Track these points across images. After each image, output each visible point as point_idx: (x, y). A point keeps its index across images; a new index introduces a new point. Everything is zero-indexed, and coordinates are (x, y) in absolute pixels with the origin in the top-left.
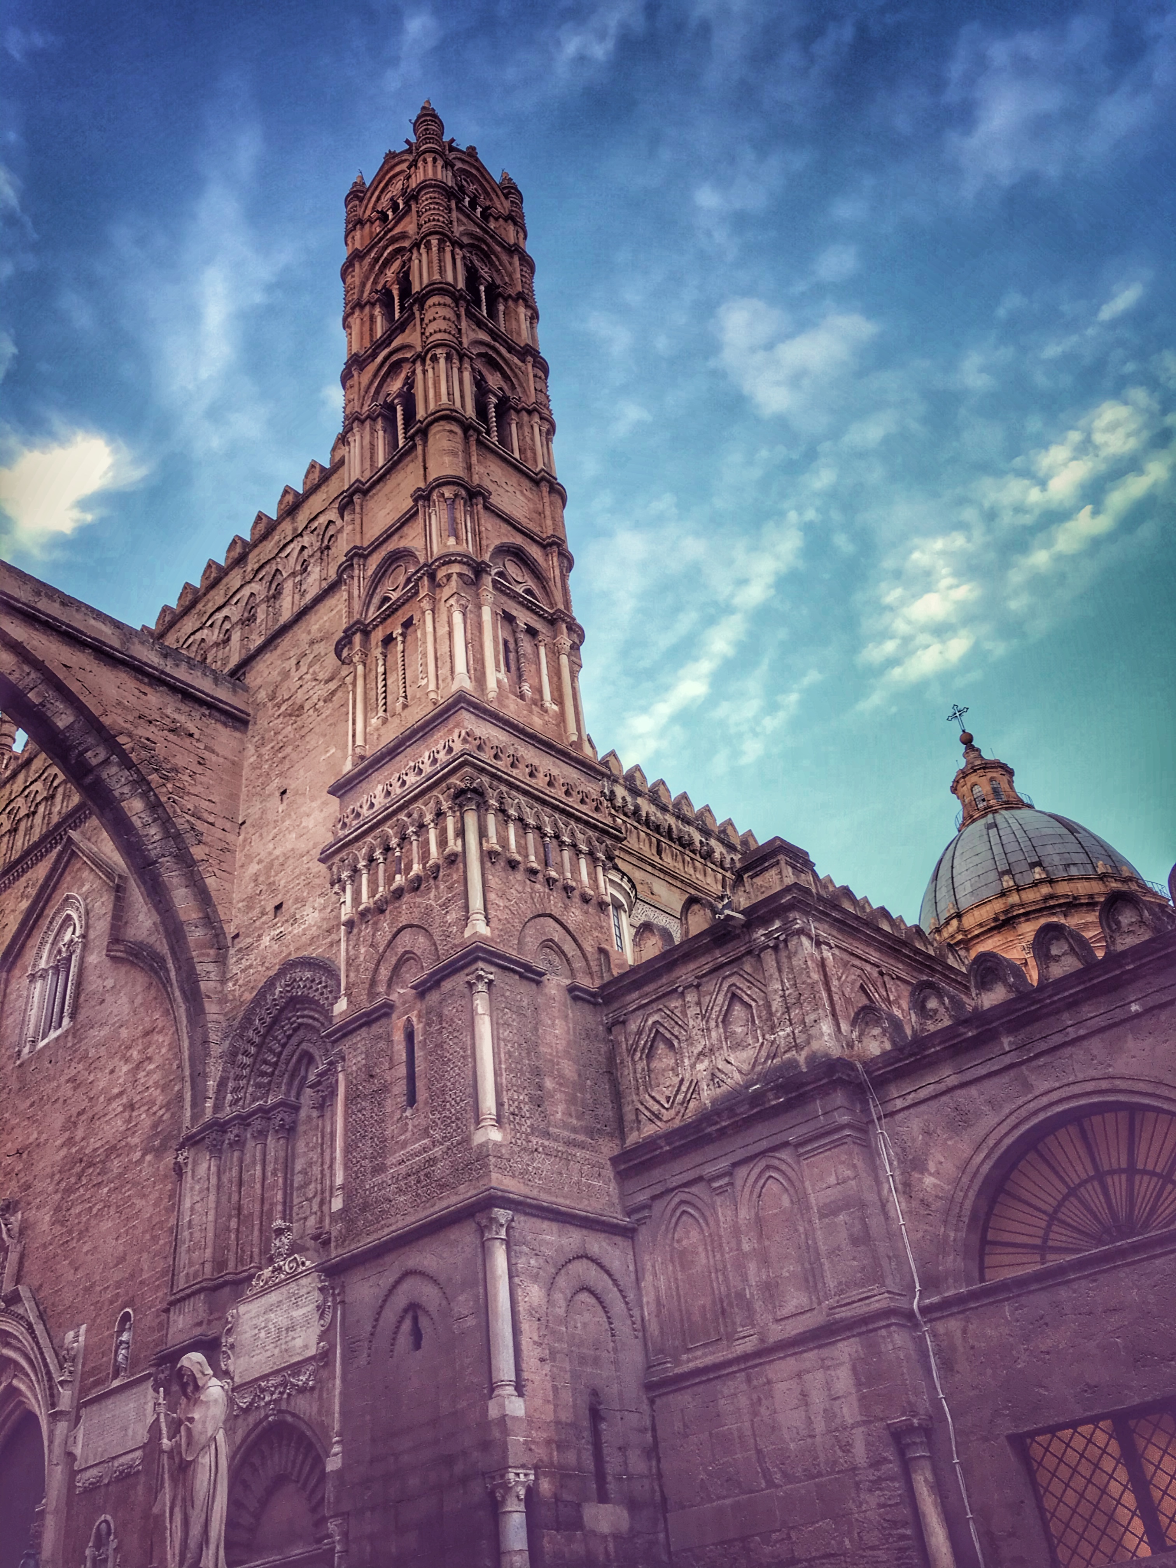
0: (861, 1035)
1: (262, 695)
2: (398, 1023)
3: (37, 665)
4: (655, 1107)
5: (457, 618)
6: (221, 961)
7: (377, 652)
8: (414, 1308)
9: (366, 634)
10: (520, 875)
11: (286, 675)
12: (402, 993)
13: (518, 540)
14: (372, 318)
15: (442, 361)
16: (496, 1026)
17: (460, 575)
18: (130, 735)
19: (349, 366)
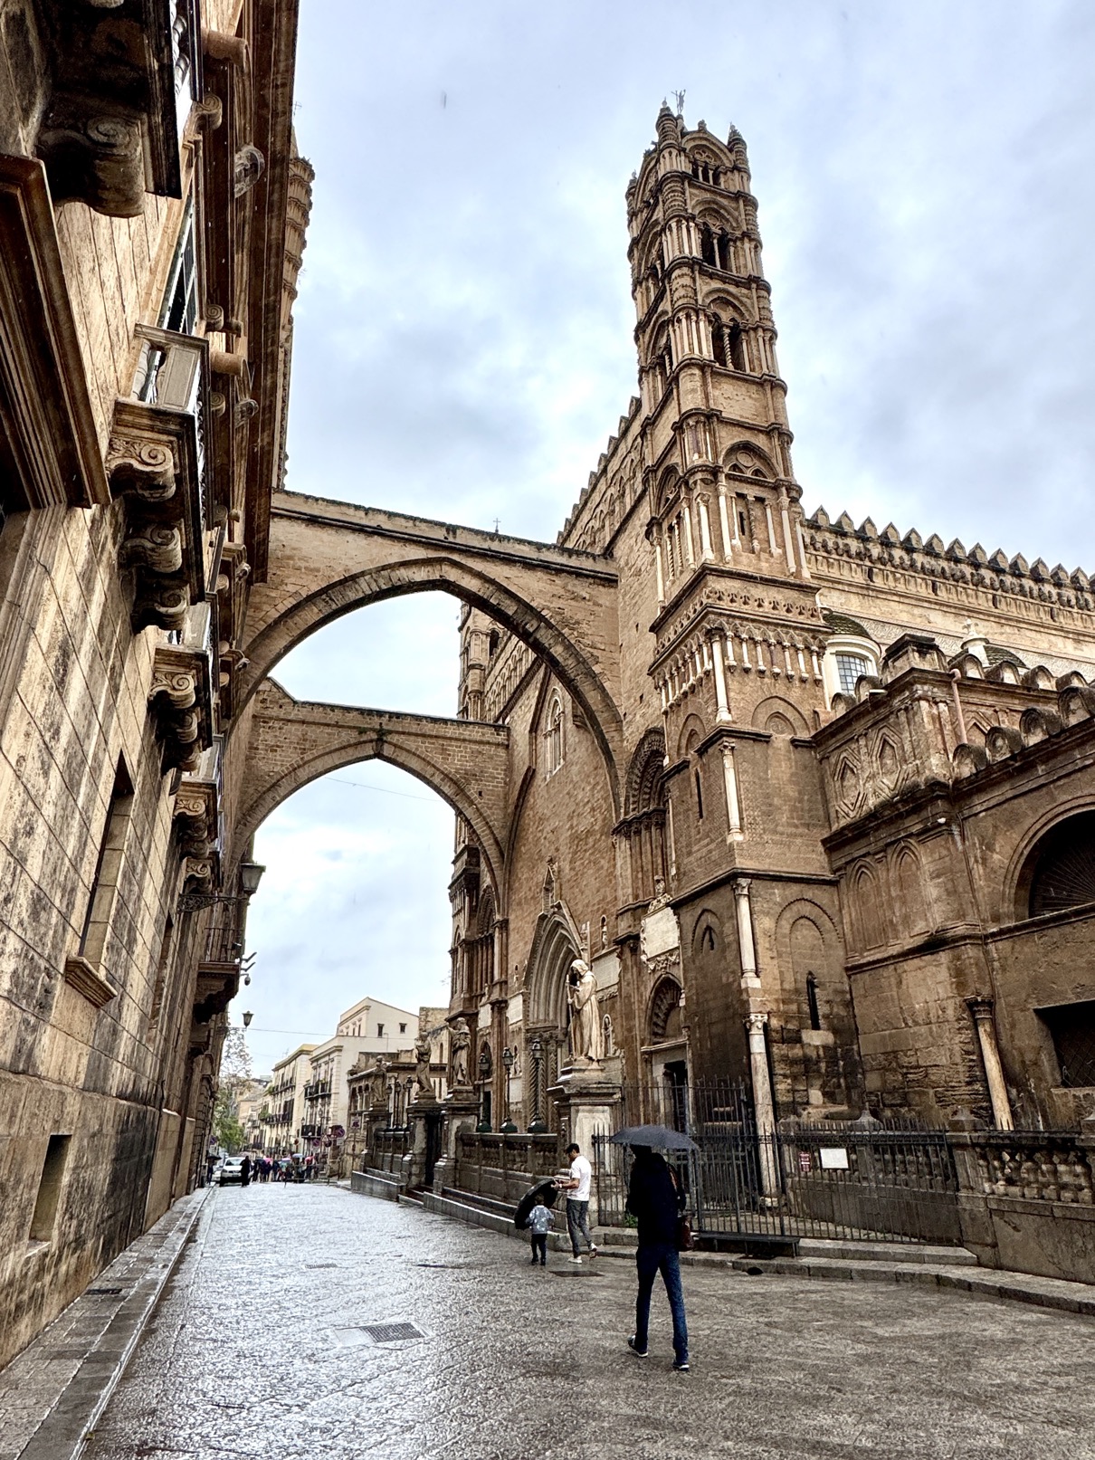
0: (960, 763)
1: (622, 563)
2: (692, 770)
3: (492, 582)
4: (846, 810)
5: (703, 510)
6: (620, 730)
7: (666, 536)
8: (709, 928)
9: (660, 525)
10: (752, 676)
11: (631, 548)
12: (691, 755)
13: (746, 436)
14: (648, 289)
15: (684, 321)
16: (737, 773)
17: (702, 480)
18: (549, 609)
19: (637, 330)
